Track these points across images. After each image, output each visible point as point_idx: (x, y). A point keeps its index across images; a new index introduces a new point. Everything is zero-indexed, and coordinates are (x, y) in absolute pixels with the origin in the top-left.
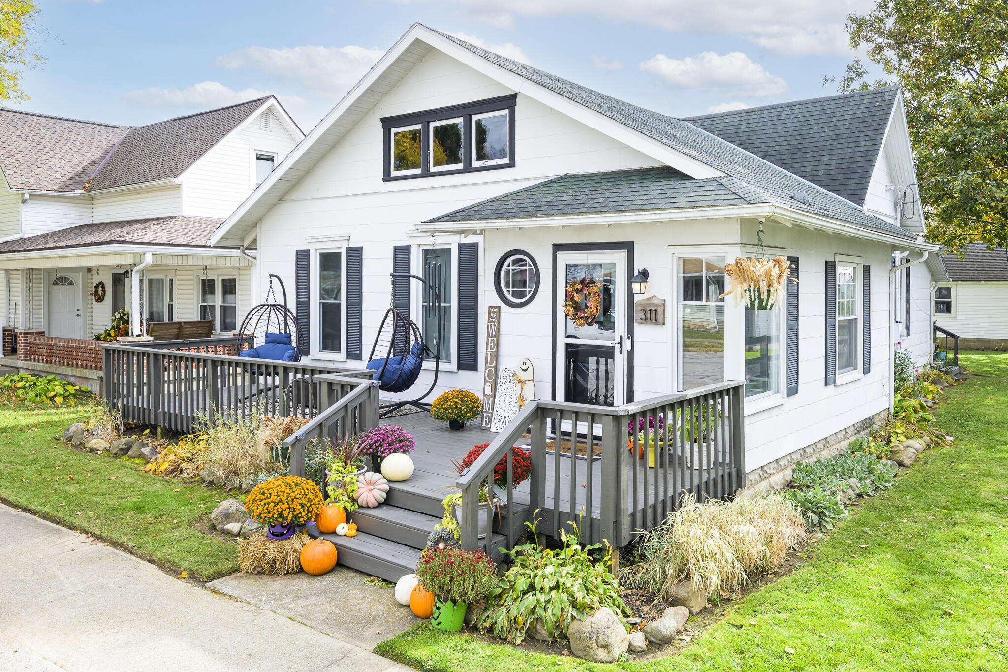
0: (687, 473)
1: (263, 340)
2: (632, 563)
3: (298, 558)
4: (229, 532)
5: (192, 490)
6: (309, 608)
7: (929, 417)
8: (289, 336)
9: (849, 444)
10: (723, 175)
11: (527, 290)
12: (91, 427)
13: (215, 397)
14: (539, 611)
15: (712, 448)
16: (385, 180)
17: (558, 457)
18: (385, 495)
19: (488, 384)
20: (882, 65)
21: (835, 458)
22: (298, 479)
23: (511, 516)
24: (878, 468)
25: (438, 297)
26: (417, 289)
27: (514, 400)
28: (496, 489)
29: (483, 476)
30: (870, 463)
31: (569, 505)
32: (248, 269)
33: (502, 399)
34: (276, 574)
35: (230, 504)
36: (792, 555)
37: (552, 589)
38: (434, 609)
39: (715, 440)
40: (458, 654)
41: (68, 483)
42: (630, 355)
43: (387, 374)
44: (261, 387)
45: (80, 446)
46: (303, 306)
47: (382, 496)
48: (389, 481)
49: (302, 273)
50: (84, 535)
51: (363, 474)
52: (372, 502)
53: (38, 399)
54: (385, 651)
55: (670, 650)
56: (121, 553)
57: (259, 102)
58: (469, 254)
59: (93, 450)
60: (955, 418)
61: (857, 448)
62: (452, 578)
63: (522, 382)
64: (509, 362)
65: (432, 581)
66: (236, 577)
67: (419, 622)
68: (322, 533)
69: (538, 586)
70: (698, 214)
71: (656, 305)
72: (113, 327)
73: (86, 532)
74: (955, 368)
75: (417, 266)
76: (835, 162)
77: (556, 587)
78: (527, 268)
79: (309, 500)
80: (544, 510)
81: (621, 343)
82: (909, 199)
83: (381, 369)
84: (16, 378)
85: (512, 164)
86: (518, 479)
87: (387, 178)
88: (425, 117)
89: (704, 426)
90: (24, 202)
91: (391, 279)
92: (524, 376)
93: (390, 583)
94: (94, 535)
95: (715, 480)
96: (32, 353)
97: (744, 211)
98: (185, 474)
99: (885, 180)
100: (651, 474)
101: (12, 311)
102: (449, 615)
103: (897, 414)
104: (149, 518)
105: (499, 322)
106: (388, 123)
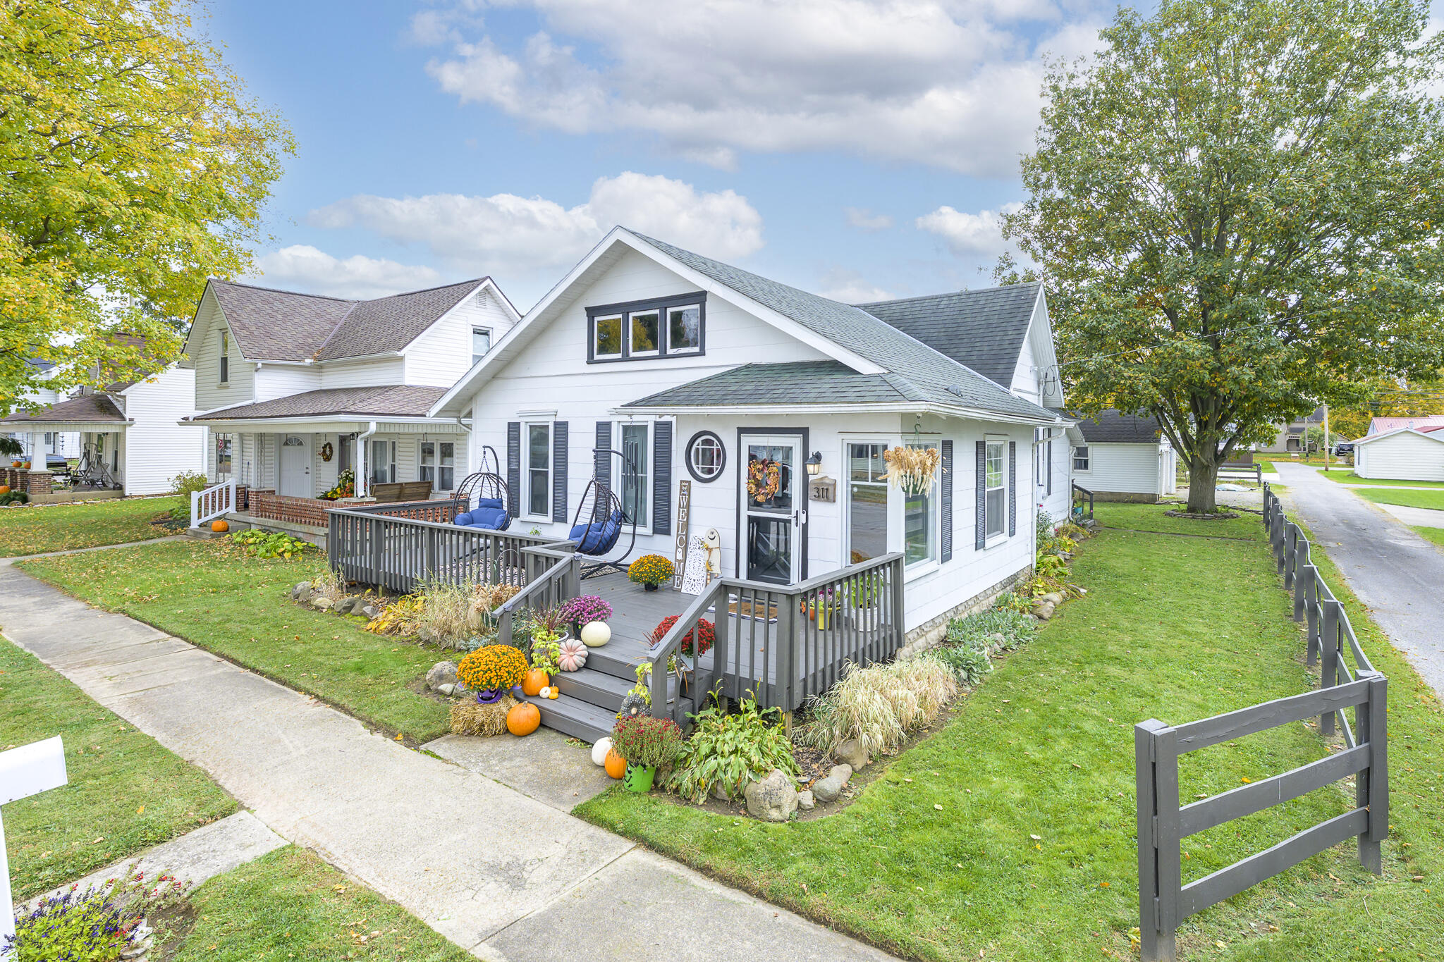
0: (853, 635)
1: (477, 504)
2: (804, 722)
3: (505, 720)
4: (442, 693)
5: (409, 650)
6: (514, 769)
7: (1066, 571)
8: (501, 501)
9: (997, 599)
10: (886, 372)
11: (715, 467)
12: (316, 585)
13: (432, 563)
14: (720, 774)
15: (876, 613)
16: (588, 363)
17: (739, 618)
18: (584, 660)
19: (680, 550)
20: (1029, 254)
21: (984, 613)
22: (505, 648)
23: (697, 682)
24: (1021, 623)
25: (635, 468)
26: (617, 463)
27: (702, 565)
28: (684, 657)
29: (672, 649)
30: (1014, 619)
31: (748, 670)
32: (465, 434)
33: (692, 564)
34: (485, 735)
35: (444, 666)
36: (944, 710)
37: (731, 753)
38: (626, 773)
39: (878, 606)
40: (646, 816)
41: (294, 643)
42: (805, 527)
43: (589, 540)
44: (475, 546)
45: (307, 604)
46: (514, 473)
47: (581, 661)
48: (588, 646)
49: (513, 443)
50: (308, 697)
51: (565, 641)
52: (573, 667)
53: (268, 554)
54: (581, 813)
55: (836, 807)
56: (342, 715)
57: (476, 283)
58: (664, 430)
59: (318, 608)
60: (1088, 571)
61: (1003, 603)
62: (642, 746)
63: (709, 550)
64: (698, 532)
65: (624, 748)
66: (448, 739)
67: (613, 783)
68: (527, 696)
69: (719, 751)
70: (864, 408)
71: (828, 485)
72: (340, 486)
73: (311, 694)
74: (1090, 522)
75: (617, 443)
76: (986, 348)
77: (735, 752)
78: (715, 447)
79: (515, 667)
80: (726, 676)
81: (797, 517)
82: (1050, 378)
83: (583, 536)
84: (248, 534)
85: (702, 353)
86: (703, 648)
87: (591, 361)
88: (625, 308)
89: (868, 594)
90: (257, 370)
91: (593, 454)
92: (711, 544)
93: (588, 744)
94: (317, 696)
95: (878, 642)
96: (263, 510)
97: (904, 407)
98: (403, 633)
99: (1030, 363)
100: (821, 636)
101: (245, 470)
102: (639, 780)
103: (1039, 570)
104: (369, 679)
105: (689, 495)
106: (592, 312)
